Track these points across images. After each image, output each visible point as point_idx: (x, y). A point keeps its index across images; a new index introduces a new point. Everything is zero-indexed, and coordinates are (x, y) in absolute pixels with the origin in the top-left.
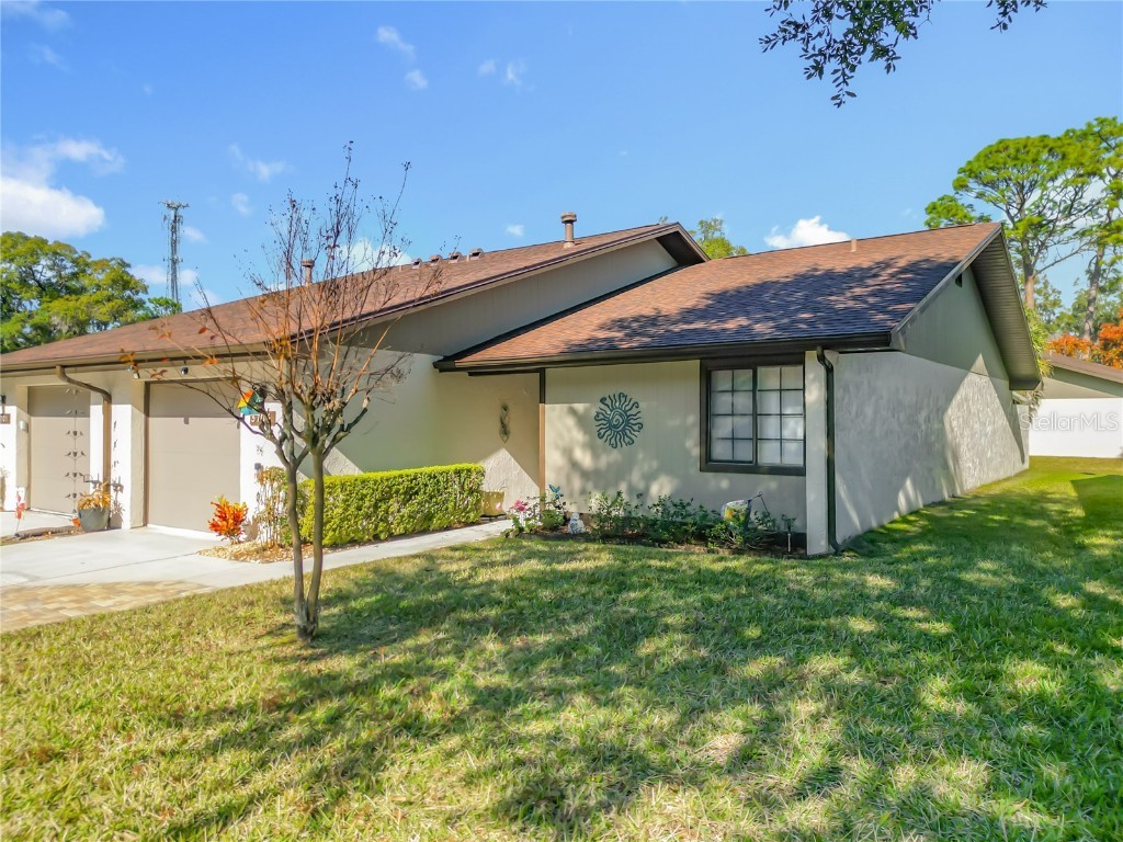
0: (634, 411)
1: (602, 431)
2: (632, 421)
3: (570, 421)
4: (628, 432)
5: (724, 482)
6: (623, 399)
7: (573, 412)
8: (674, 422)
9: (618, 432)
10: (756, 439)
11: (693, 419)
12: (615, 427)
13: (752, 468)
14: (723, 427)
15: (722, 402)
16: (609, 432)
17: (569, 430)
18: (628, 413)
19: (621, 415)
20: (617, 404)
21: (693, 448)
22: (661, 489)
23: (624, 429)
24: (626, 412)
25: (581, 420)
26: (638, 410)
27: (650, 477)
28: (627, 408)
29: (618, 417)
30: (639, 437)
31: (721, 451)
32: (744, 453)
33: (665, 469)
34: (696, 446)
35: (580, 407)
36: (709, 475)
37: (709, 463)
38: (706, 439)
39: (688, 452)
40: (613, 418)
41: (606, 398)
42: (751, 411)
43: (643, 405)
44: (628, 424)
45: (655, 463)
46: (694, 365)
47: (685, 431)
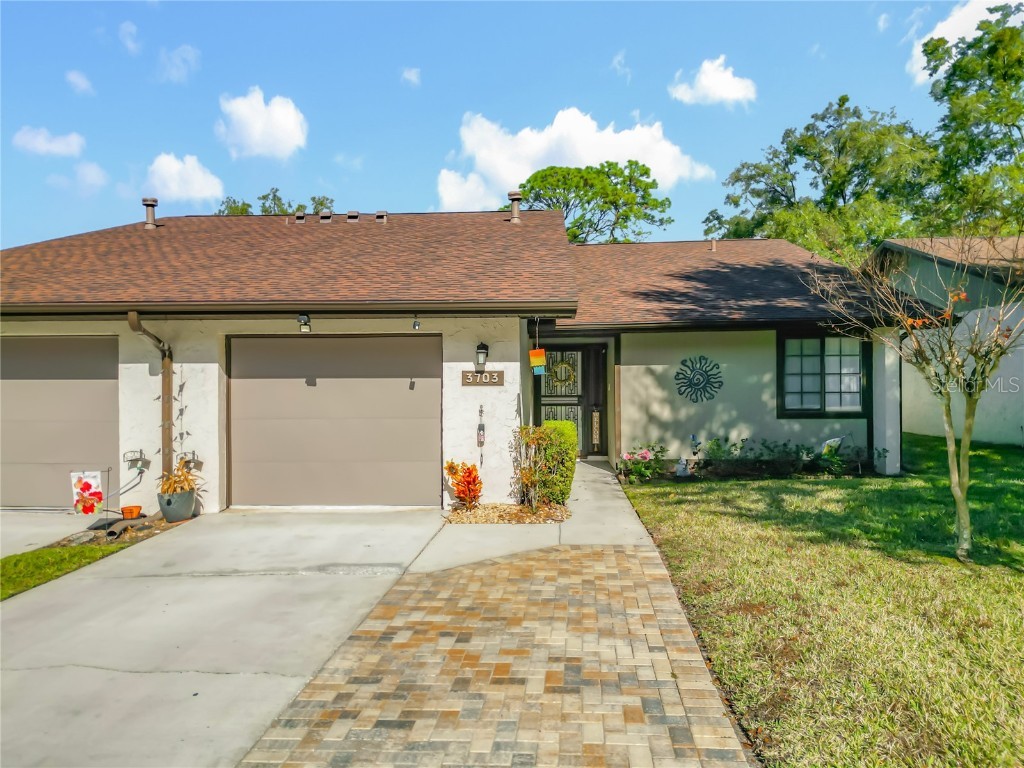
0: (715, 371)
1: (683, 389)
2: (712, 380)
3: (648, 380)
4: (708, 389)
5: (796, 426)
6: (703, 362)
7: (651, 372)
8: (753, 379)
9: (699, 389)
10: (822, 393)
11: (769, 377)
12: (697, 385)
13: (821, 414)
14: (792, 383)
15: (792, 365)
16: (689, 390)
17: (646, 388)
18: (709, 373)
19: (701, 375)
20: (698, 366)
21: (769, 398)
22: (739, 434)
23: (704, 388)
24: (706, 372)
25: (661, 380)
26: (718, 371)
27: (729, 425)
28: (708, 369)
29: (698, 376)
30: (719, 394)
31: (792, 402)
32: (812, 404)
33: (745, 417)
34: (772, 398)
35: (659, 368)
36: (783, 421)
37: (783, 413)
38: (781, 392)
39: (764, 405)
40: (694, 377)
41: (686, 361)
42: (819, 371)
43: (723, 366)
44: (708, 382)
45: (734, 413)
46: (772, 334)
47: (762, 387)
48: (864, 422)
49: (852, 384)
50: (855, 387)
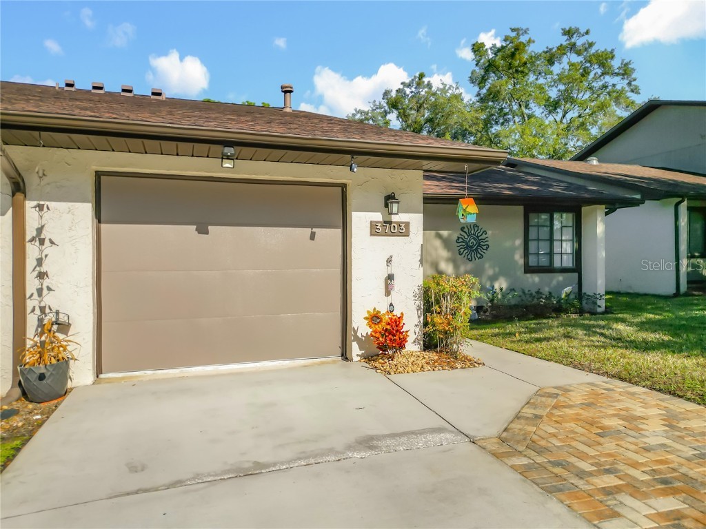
0: (484, 236)
1: (462, 250)
2: (482, 243)
3: (438, 243)
4: (479, 250)
5: (536, 278)
6: (476, 229)
7: (439, 236)
8: (509, 243)
9: (473, 251)
10: (551, 254)
11: (519, 242)
12: (471, 247)
13: (551, 269)
14: (532, 246)
15: (533, 233)
16: (466, 251)
17: (436, 249)
18: (480, 238)
19: (474, 239)
20: (472, 232)
21: (519, 258)
22: (501, 284)
23: (476, 249)
24: (478, 237)
25: (446, 243)
26: (486, 236)
27: (494, 278)
28: (479, 235)
29: (473, 240)
30: (487, 254)
31: (533, 261)
32: (544, 261)
33: (504, 272)
34: (521, 257)
35: (445, 233)
36: (528, 275)
37: (529, 269)
38: (526, 254)
39: (516, 262)
40: (469, 241)
41: (464, 228)
42: (549, 238)
43: (489, 233)
44: (480, 245)
45: (497, 269)
46: (521, 209)
47: (513, 250)
48: (576, 275)
49: (568, 247)
50: (569, 250)
